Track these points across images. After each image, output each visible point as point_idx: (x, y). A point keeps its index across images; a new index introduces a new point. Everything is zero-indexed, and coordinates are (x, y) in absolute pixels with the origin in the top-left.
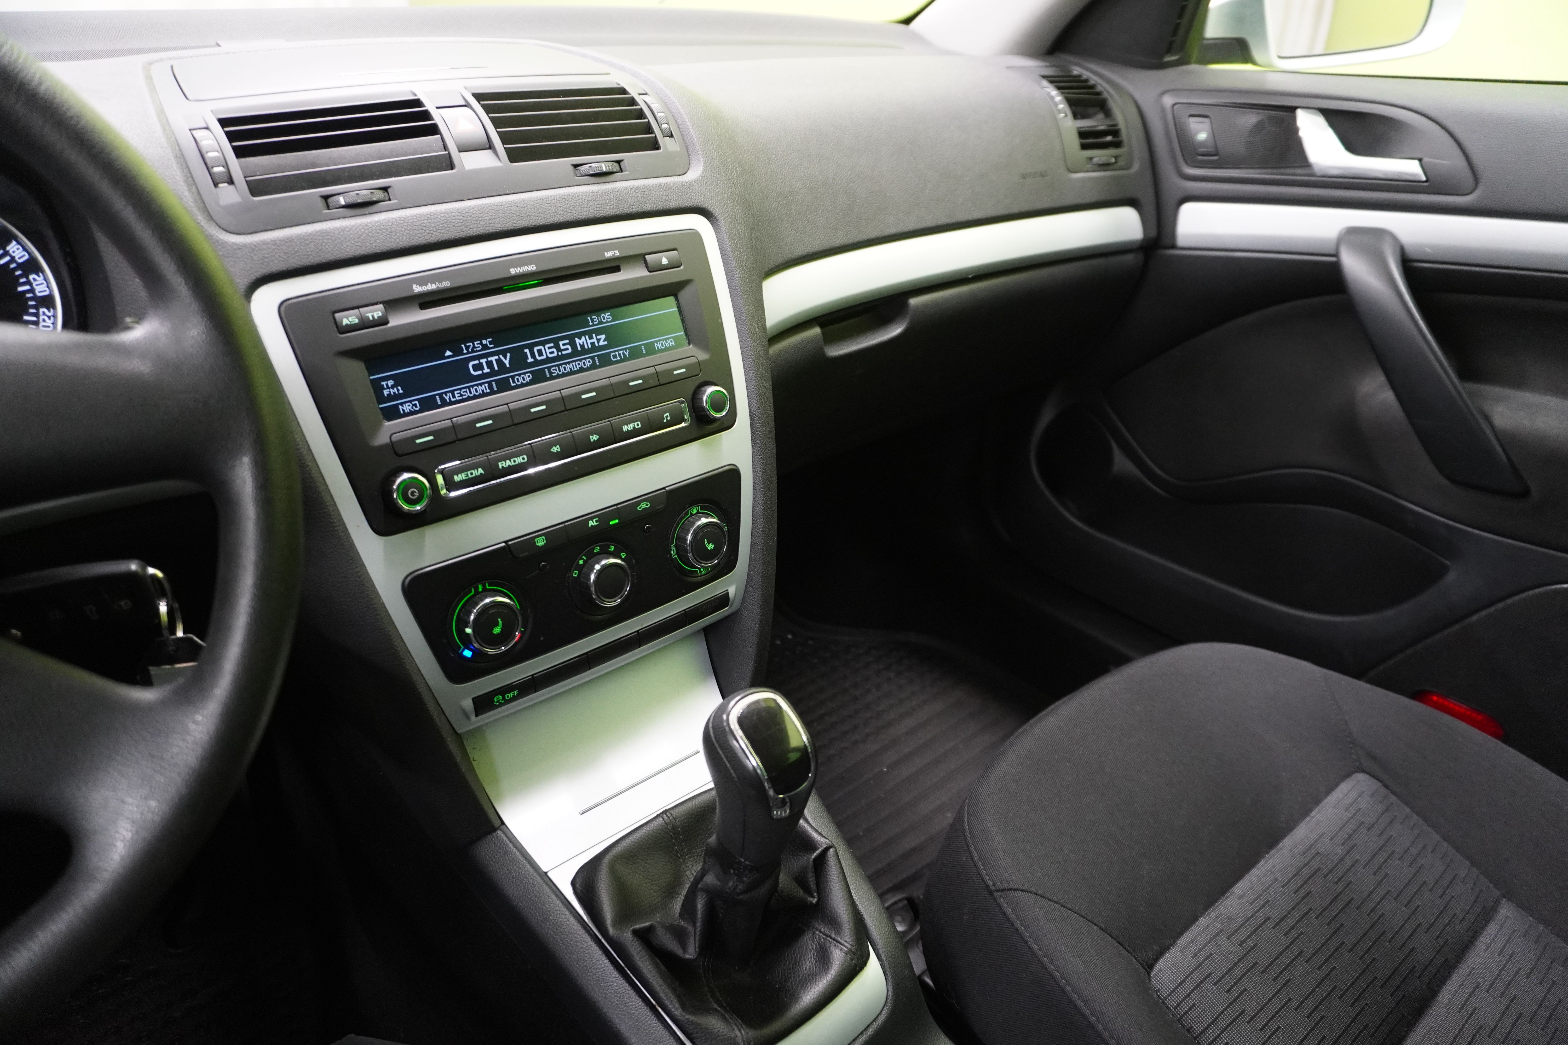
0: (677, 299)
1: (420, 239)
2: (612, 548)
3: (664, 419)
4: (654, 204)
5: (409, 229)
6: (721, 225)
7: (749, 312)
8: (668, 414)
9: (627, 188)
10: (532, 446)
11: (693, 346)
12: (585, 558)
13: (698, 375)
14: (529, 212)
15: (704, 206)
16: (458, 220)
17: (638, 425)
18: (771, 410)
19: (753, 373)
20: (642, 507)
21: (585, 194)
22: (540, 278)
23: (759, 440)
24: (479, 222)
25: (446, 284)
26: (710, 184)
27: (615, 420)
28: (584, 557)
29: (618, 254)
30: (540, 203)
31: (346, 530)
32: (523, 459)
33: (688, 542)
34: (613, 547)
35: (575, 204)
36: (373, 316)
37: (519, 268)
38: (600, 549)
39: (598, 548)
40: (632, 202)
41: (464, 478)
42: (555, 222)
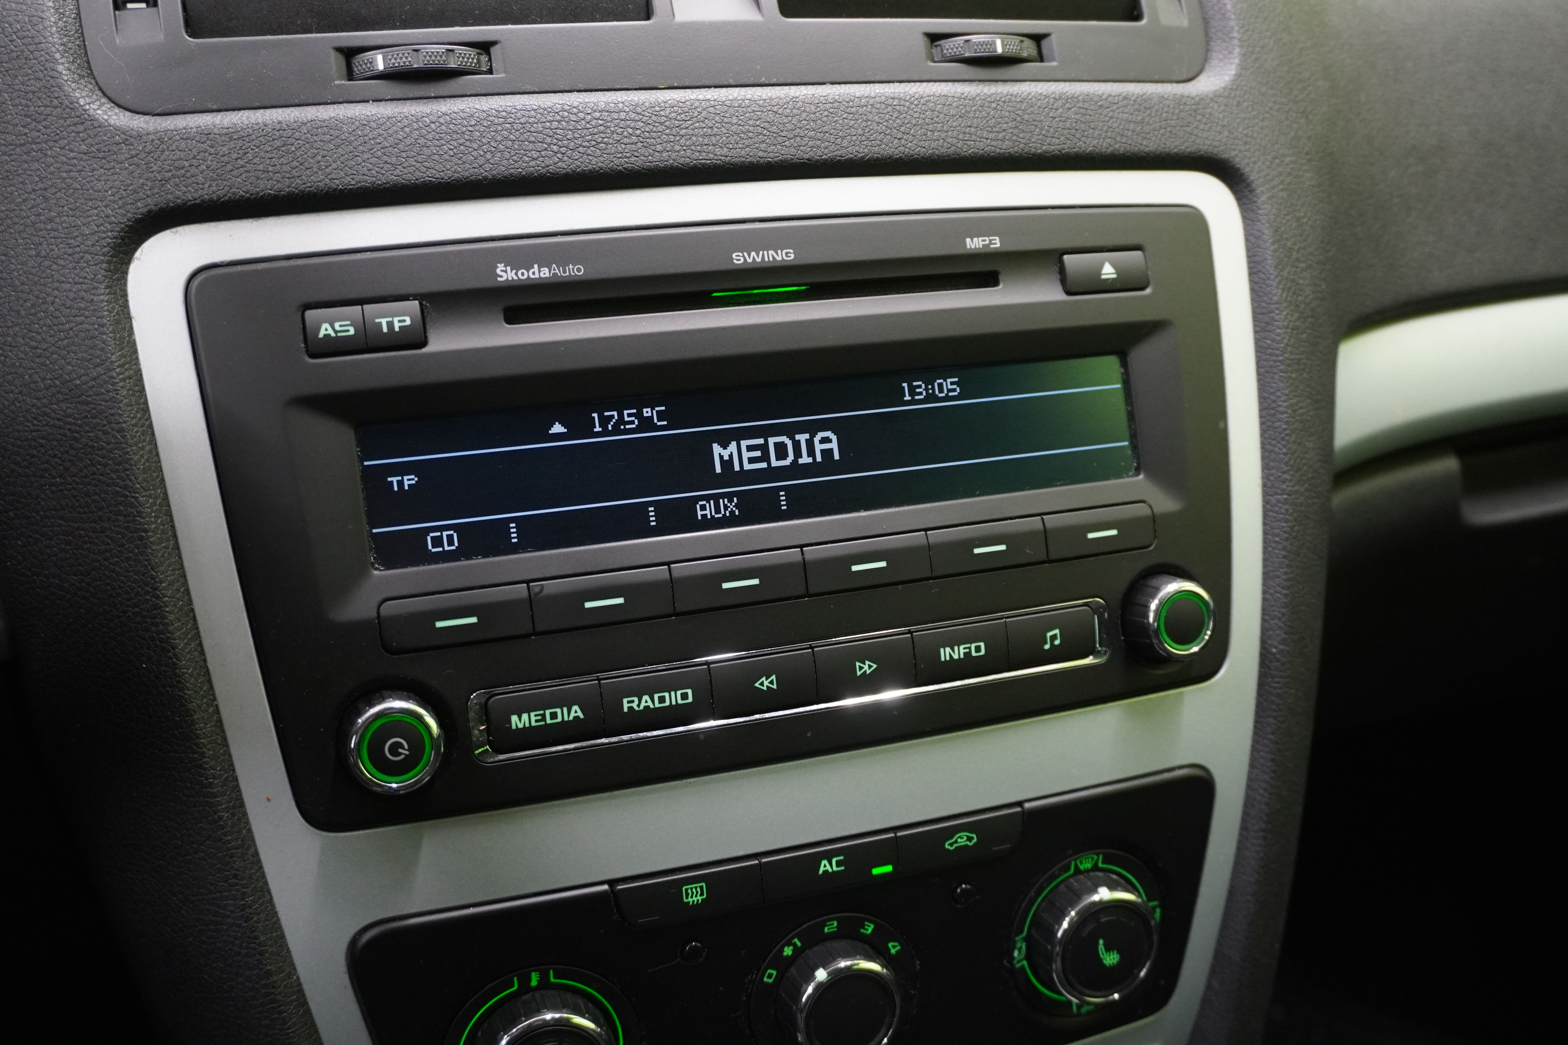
0: (1124, 364)
1: (532, 163)
2: (870, 929)
3: (1046, 643)
4: (1104, 139)
5: (512, 137)
6: (1260, 202)
7: (1295, 411)
8: (1057, 631)
9: (1046, 96)
10: (709, 669)
11: (1145, 476)
12: (799, 944)
13: (1148, 547)
14: (800, 128)
15: (1225, 156)
16: (630, 131)
17: (978, 649)
18: (1313, 648)
19: (1285, 557)
20: (956, 842)
21: (942, 100)
22: (806, 281)
23: (1275, 718)
24: (678, 138)
25: (575, 271)
26: (1247, 108)
27: (924, 631)
28: (796, 941)
29: (998, 245)
30: (831, 110)
31: (240, 803)
32: (684, 696)
33: (1060, 934)
34: (872, 926)
35: (914, 122)
36: (390, 325)
37: (753, 254)
38: (837, 927)
39: (835, 923)
40: (1052, 130)
41: (534, 724)
42: (860, 155)
